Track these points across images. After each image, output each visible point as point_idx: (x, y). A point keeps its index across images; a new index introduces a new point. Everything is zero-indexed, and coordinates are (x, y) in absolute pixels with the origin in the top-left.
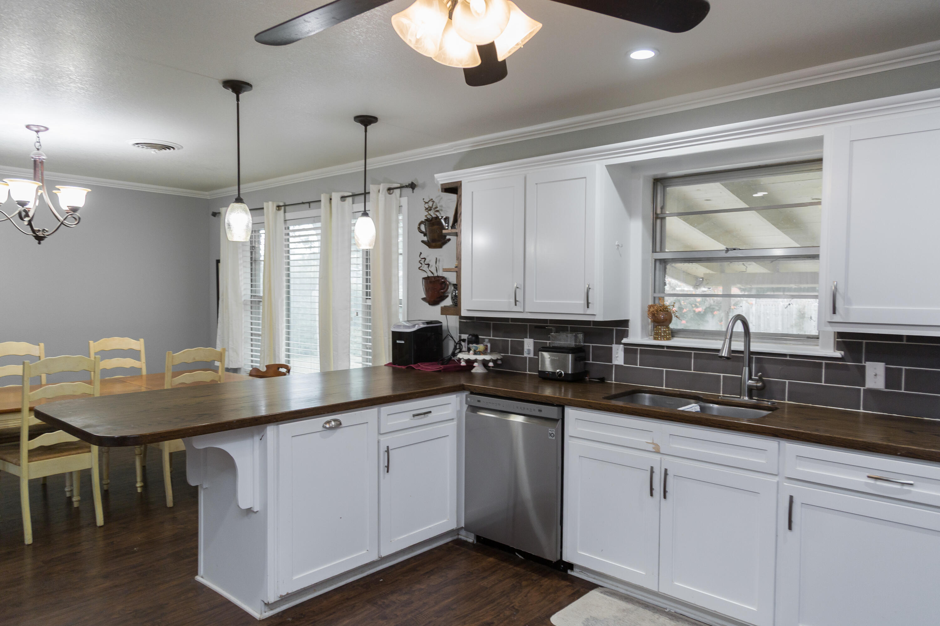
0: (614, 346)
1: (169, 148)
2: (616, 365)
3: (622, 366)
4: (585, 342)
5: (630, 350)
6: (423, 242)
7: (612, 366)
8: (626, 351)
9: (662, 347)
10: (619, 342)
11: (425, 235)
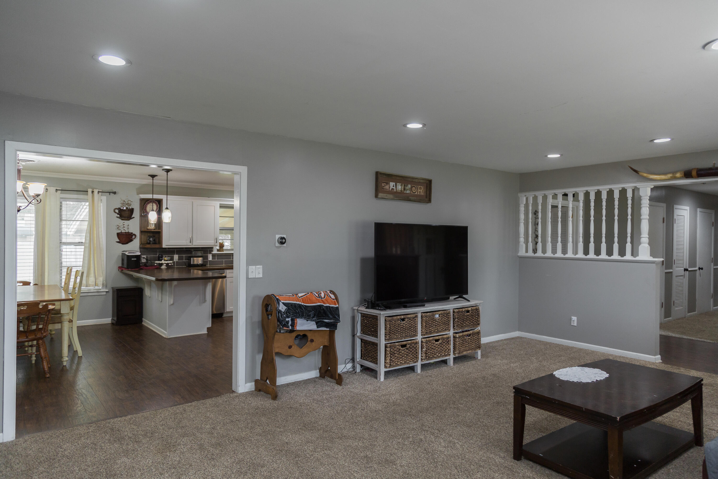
0: (209, 255)
1: (34, 161)
2: (209, 261)
3: (211, 260)
4: (204, 254)
5: (214, 256)
6: (117, 217)
7: (208, 261)
8: (212, 256)
9: (223, 254)
10: (210, 253)
11: (118, 214)
